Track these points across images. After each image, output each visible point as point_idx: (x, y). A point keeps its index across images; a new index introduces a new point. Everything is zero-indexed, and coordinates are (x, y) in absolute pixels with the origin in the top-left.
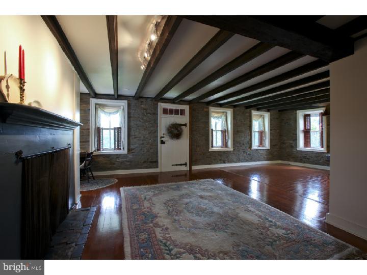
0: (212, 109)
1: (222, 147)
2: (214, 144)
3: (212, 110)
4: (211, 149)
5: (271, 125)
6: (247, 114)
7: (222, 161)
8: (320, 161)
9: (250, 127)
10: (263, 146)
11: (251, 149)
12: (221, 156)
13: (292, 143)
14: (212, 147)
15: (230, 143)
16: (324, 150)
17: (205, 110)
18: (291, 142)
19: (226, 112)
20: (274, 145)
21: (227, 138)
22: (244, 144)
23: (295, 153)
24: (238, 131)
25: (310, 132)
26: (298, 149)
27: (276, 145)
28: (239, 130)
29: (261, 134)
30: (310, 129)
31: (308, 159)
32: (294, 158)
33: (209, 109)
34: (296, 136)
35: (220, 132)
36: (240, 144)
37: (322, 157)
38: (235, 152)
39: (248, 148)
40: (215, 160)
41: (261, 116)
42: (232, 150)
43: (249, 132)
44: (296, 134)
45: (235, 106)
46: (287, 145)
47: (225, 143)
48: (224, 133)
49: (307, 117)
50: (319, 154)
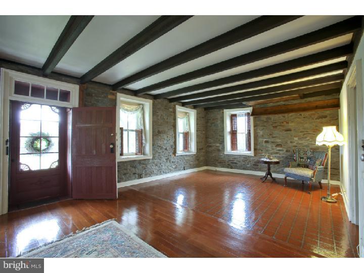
0: (121, 97)
1: (136, 154)
2: (125, 151)
3: (122, 99)
4: (119, 159)
5: (197, 124)
6: (171, 110)
7: (137, 176)
8: (248, 166)
9: (174, 126)
10: (188, 151)
11: (175, 156)
12: (135, 168)
13: (219, 147)
14: (122, 154)
15: (148, 148)
16: (251, 153)
17: (110, 97)
18: (218, 145)
19: (143, 105)
20: (200, 149)
21: (144, 142)
22: (166, 149)
23: (222, 157)
24: (159, 132)
25: (236, 133)
26: (225, 153)
27: (202, 149)
28: (160, 130)
29: (186, 135)
30: (236, 131)
31: (236, 163)
32: (220, 163)
33: (116, 96)
34: (224, 138)
35: (134, 133)
36: (162, 148)
37: (250, 161)
38: (156, 161)
39: (171, 154)
40: (125, 174)
41: (186, 113)
42: (151, 158)
43: (173, 133)
44: (223, 136)
45: (155, 97)
46: (213, 148)
47: (141, 149)
48: (140, 134)
49: (233, 117)
50: (246, 158)
